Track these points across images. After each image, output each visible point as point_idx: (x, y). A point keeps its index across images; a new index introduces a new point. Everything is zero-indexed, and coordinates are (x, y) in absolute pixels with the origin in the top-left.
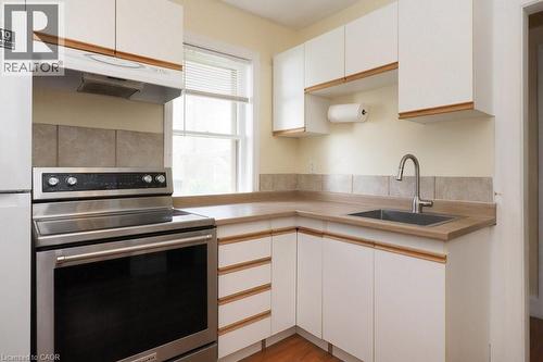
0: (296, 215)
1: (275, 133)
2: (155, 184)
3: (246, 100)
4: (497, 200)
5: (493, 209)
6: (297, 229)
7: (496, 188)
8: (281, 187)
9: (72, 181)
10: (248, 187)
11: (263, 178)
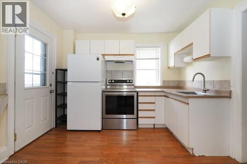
0: (164, 91)
1: (169, 68)
2: (129, 82)
3: (158, 59)
4: (232, 89)
5: (231, 92)
6: (165, 96)
7: (231, 85)
8: (172, 84)
9: (113, 81)
10: (159, 84)
11: (164, 82)
